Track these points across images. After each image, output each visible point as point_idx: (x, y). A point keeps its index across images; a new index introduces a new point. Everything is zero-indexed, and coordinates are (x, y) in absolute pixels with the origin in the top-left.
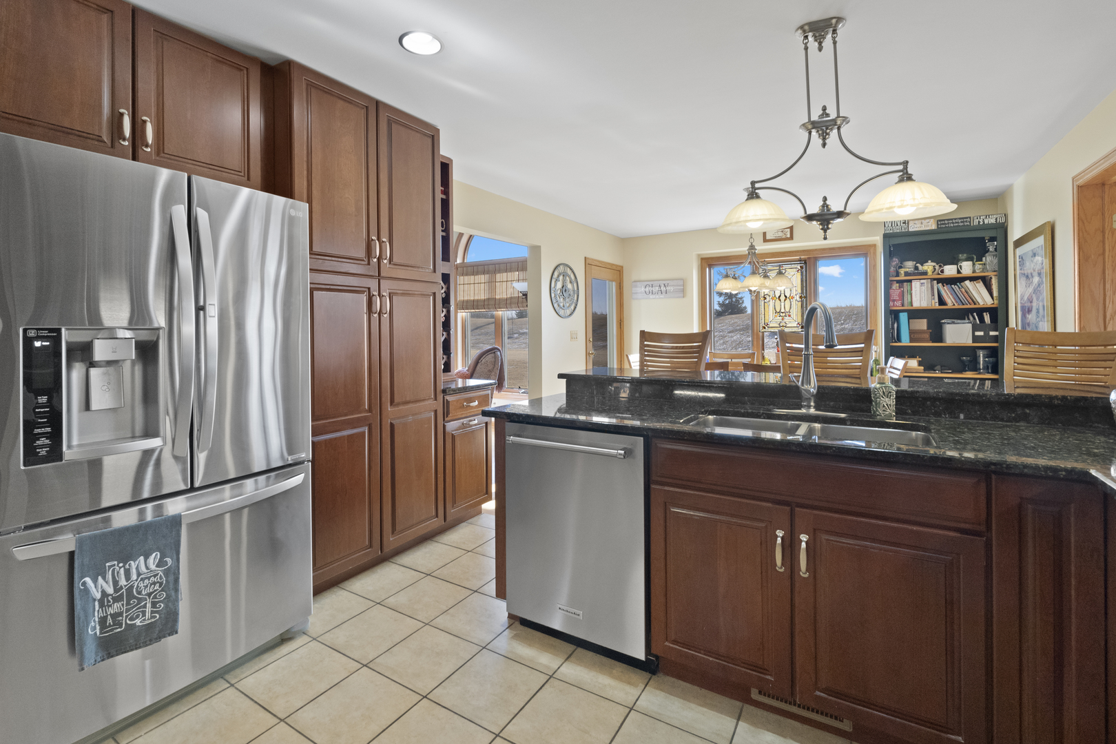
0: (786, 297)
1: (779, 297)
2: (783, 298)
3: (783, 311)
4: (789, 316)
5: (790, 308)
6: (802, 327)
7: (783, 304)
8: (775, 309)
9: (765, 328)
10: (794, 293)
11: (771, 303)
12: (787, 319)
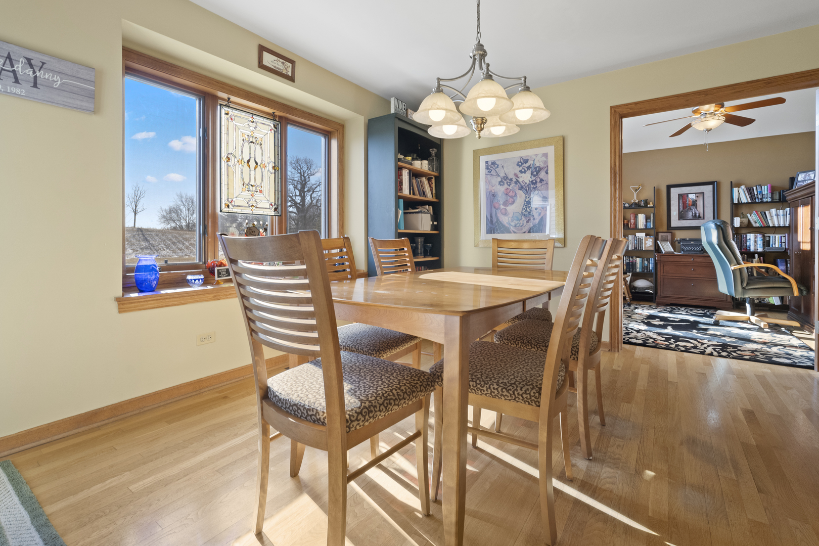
0: (256, 163)
1: (248, 161)
2: (252, 163)
3: (252, 183)
4: (261, 192)
5: (262, 181)
6: (275, 209)
7: (252, 173)
8: (242, 178)
9: (228, 206)
10: (266, 160)
11: (238, 169)
12: (258, 196)
